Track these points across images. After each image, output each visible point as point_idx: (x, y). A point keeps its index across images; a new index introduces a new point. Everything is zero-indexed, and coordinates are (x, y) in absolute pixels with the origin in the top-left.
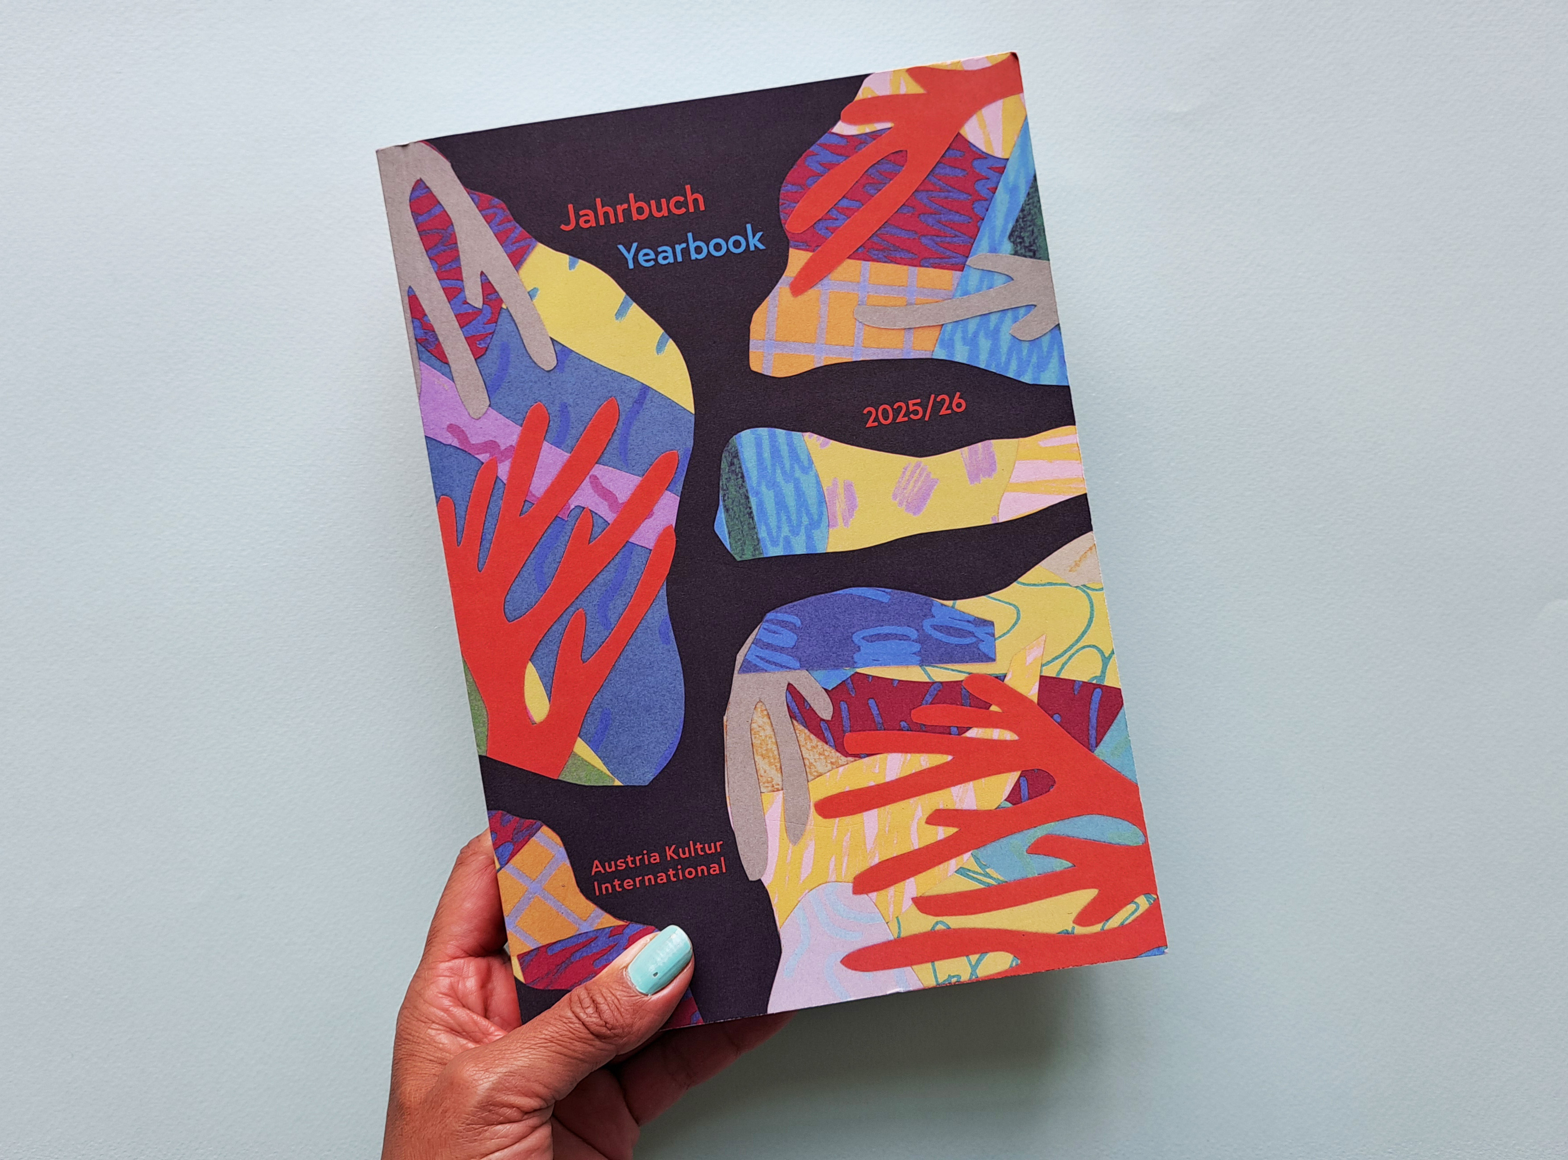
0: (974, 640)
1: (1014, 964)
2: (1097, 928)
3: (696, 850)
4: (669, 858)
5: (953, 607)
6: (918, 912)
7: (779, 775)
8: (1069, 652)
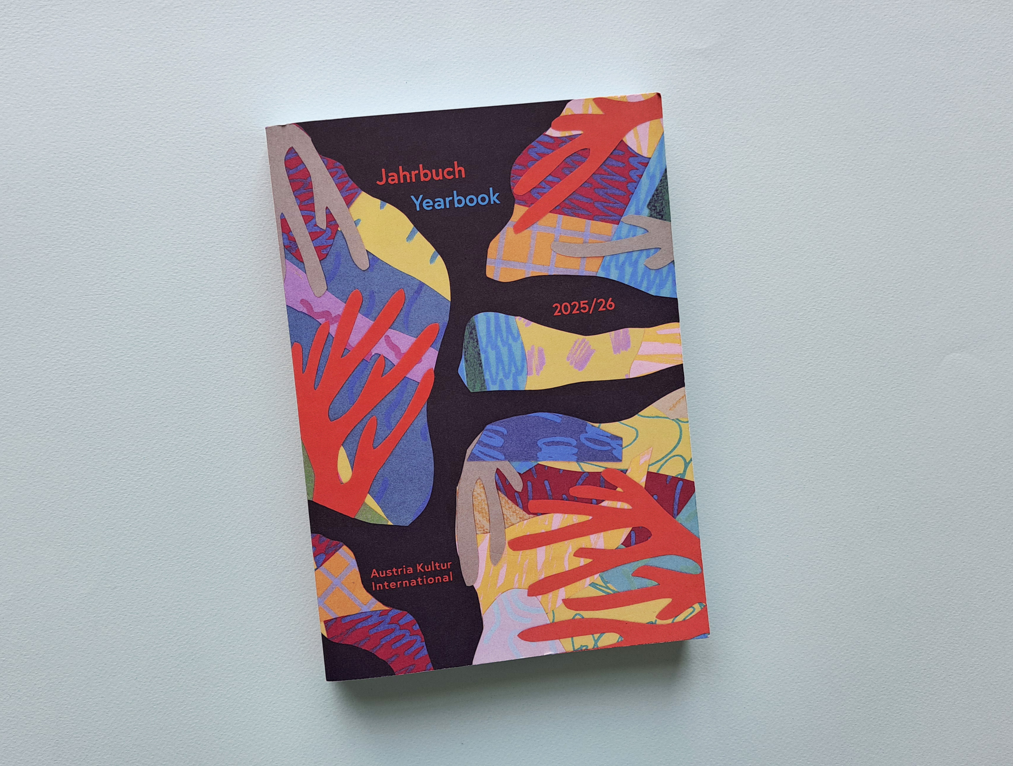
0: (610, 448)
1: (620, 640)
2: (670, 621)
3: (435, 567)
4: (418, 571)
5: (599, 428)
6: (565, 607)
7: (488, 524)
8: (667, 458)
